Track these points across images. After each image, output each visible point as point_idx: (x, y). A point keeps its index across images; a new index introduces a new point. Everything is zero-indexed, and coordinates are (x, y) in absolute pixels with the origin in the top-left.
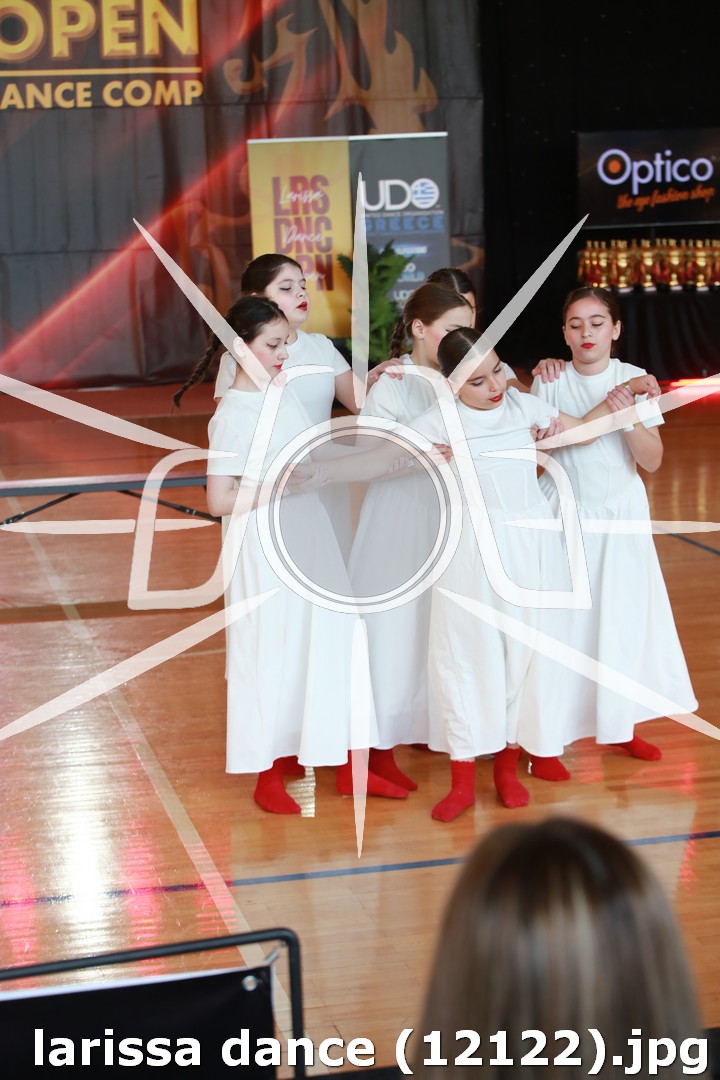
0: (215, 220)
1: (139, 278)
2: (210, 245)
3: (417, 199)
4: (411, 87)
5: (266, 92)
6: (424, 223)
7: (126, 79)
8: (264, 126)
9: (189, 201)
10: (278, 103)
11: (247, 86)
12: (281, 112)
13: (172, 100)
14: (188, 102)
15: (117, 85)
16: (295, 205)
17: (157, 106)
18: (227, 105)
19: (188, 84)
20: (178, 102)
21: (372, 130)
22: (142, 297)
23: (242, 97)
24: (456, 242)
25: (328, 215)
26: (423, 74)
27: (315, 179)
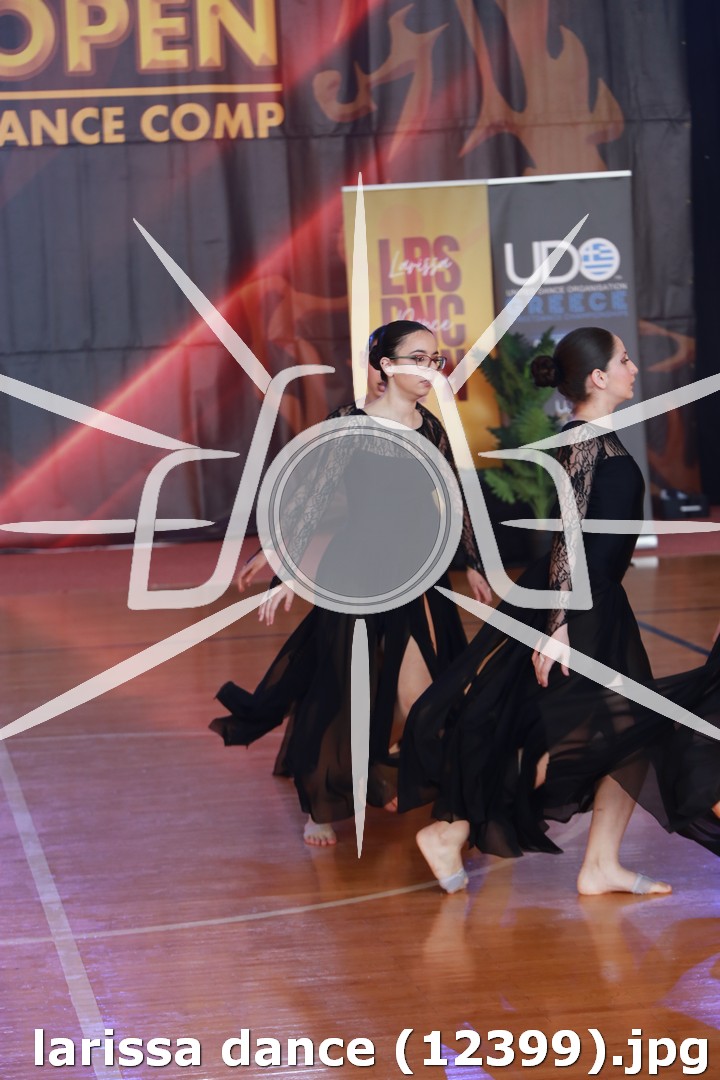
0: (303, 303)
1: (195, 387)
2: (297, 338)
3: (587, 267)
4: (585, 106)
5: (375, 118)
6: (598, 302)
7: (173, 102)
8: (372, 166)
9: (265, 276)
10: (393, 133)
11: (348, 109)
12: (396, 146)
13: (240, 131)
14: (263, 133)
15: (161, 110)
16: (411, 279)
17: (218, 140)
18: (319, 137)
19: (263, 108)
20: (248, 134)
21: (529, 170)
22: (200, 413)
23: (340, 125)
24: (652, 329)
25: (459, 292)
26: (602, 87)
27: (441, 241)
